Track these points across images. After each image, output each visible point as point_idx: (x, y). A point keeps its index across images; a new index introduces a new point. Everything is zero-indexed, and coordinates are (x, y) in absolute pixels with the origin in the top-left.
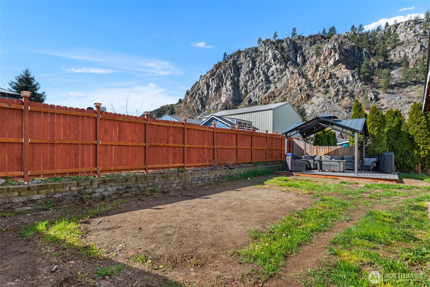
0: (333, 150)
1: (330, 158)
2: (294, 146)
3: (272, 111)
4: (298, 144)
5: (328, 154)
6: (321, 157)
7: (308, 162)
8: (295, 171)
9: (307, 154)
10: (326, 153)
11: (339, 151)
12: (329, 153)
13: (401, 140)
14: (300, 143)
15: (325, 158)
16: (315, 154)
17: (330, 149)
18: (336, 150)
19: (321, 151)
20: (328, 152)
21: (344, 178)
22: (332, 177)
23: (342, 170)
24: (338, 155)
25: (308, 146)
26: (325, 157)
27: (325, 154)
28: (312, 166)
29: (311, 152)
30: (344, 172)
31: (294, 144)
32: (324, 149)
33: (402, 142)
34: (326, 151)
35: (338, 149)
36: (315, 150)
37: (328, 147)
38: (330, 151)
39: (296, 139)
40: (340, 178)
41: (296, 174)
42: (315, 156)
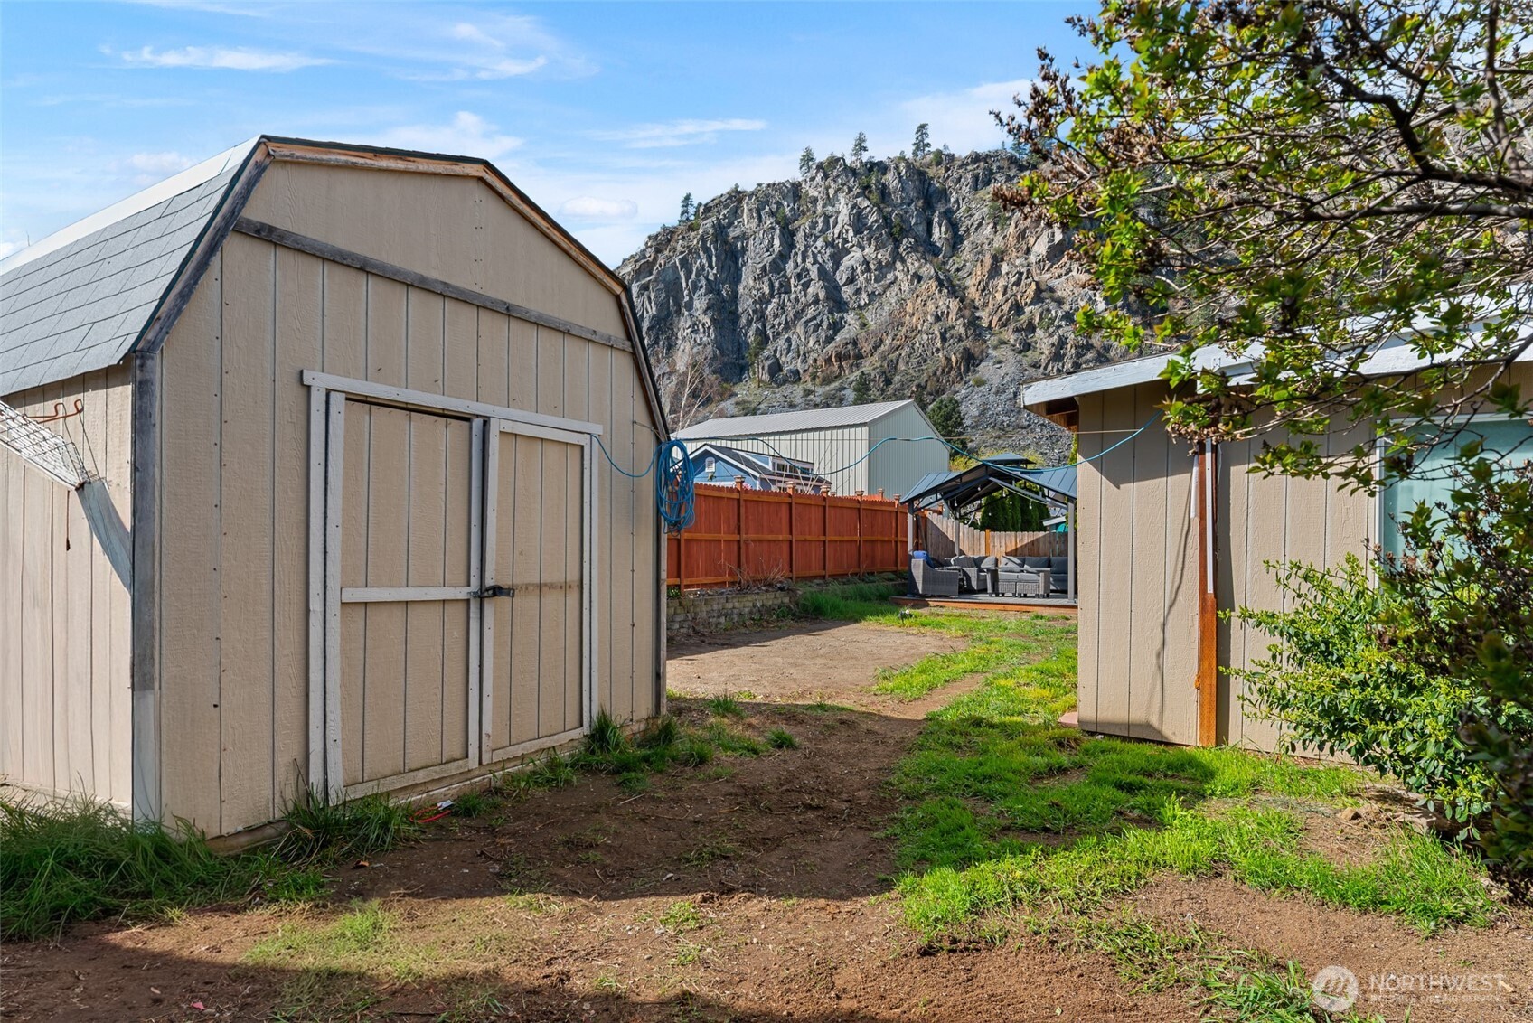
0: (1025, 542)
1: (1018, 562)
2: (929, 532)
3: (865, 429)
4: (939, 526)
5: (1015, 553)
6: (997, 560)
7: (965, 573)
8: (933, 596)
9: (962, 553)
10: (1009, 550)
11: (1042, 544)
12: (1016, 549)
15: (1006, 564)
16: (983, 554)
17: (1020, 540)
18: (1033, 542)
19: (997, 544)
20: (1013, 548)
21: (1043, 608)
22: (1018, 608)
23: (1042, 592)
24: (1038, 555)
25: (966, 531)
26: (1006, 561)
27: (1007, 554)
28: (974, 584)
29: (971, 548)
30: (1048, 596)
31: (929, 525)
32: (1004, 540)
34: (1008, 544)
35: (1038, 540)
36: (983, 542)
37: (1013, 533)
38: (1019, 545)
39: (934, 511)
41: (935, 604)
42: (982, 559)
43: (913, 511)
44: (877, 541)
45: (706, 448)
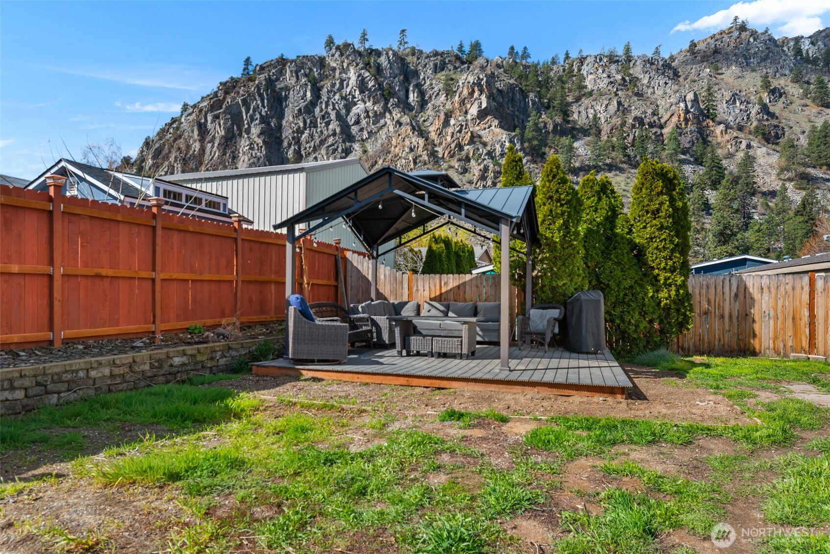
0: (450, 286)
1: (442, 308)
2: (349, 274)
3: (303, 175)
4: (360, 267)
5: (439, 298)
6: (419, 306)
7: (374, 323)
8: (311, 362)
9: (380, 295)
10: (433, 296)
11: (468, 288)
12: (441, 294)
13: (617, 257)
14: (365, 264)
15: (429, 311)
16: (405, 299)
17: (445, 283)
18: (458, 287)
19: (421, 288)
20: (438, 293)
21: (464, 384)
22: (427, 382)
23: (465, 351)
24: (465, 301)
25: (387, 273)
26: (430, 307)
27: (431, 299)
28: (386, 337)
29: (394, 292)
30: (472, 355)
31: (349, 267)
32: (428, 283)
33: (619, 263)
34: (433, 288)
35: (464, 284)
36: (406, 286)
37: (438, 276)
38: (444, 290)
39: (354, 252)
40: (454, 384)
41: (310, 374)
42: (403, 305)
43: (294, 240)
44: (268, 282)
45: (63, 164)
